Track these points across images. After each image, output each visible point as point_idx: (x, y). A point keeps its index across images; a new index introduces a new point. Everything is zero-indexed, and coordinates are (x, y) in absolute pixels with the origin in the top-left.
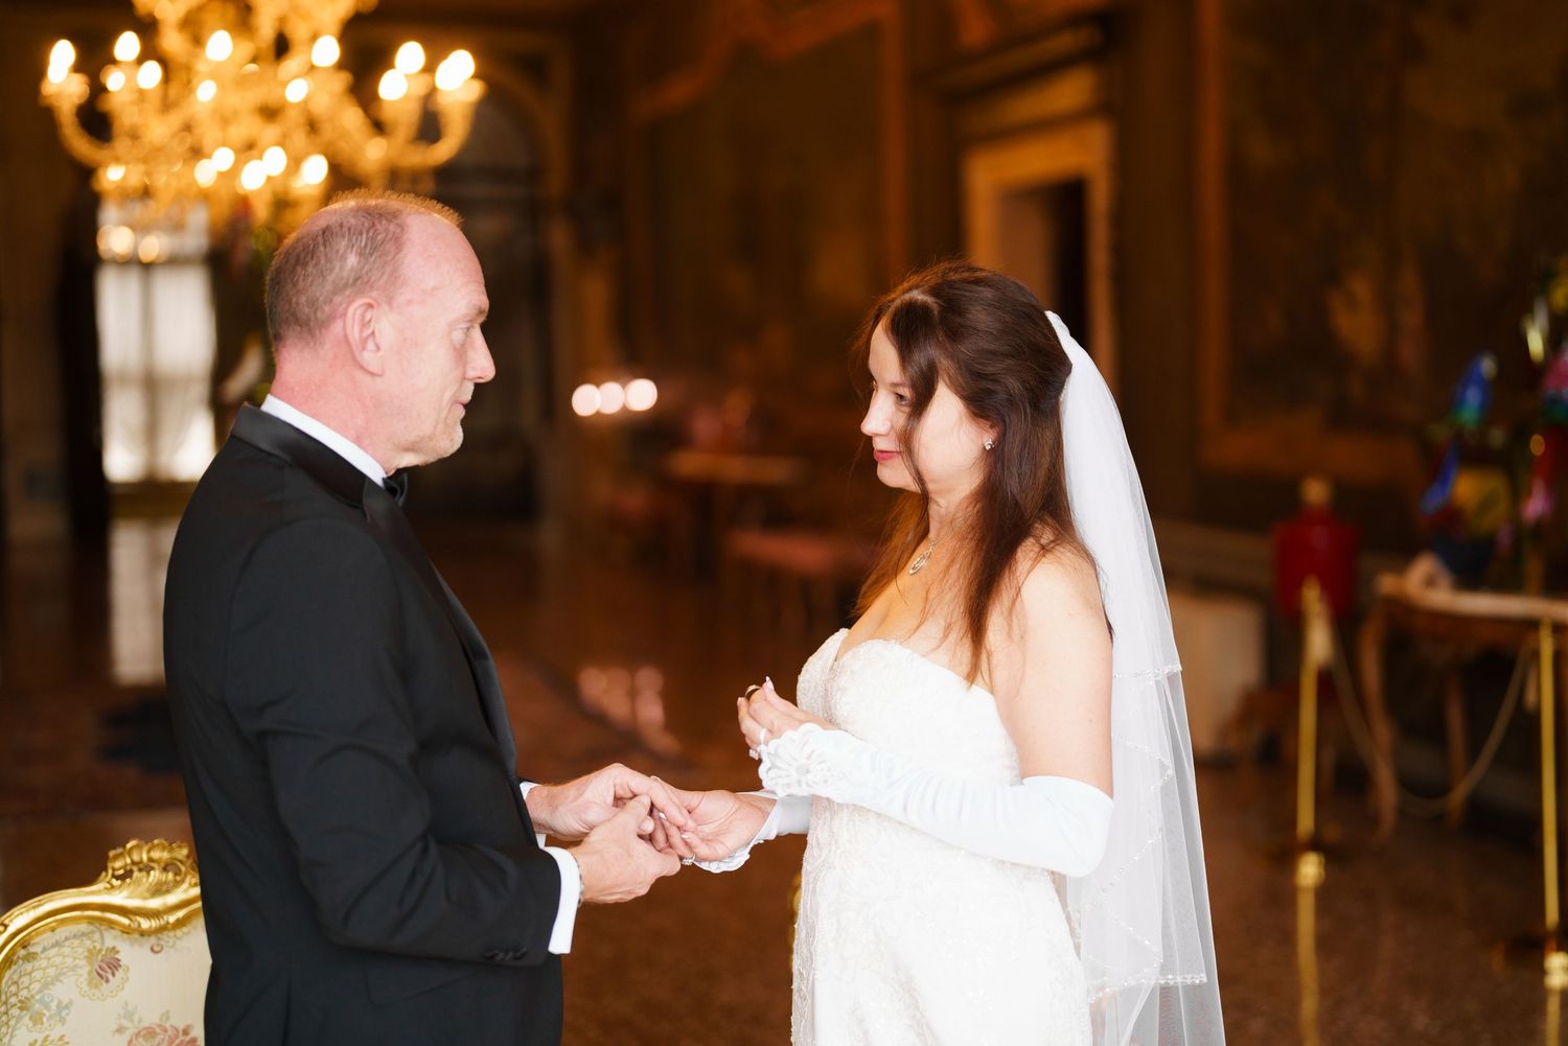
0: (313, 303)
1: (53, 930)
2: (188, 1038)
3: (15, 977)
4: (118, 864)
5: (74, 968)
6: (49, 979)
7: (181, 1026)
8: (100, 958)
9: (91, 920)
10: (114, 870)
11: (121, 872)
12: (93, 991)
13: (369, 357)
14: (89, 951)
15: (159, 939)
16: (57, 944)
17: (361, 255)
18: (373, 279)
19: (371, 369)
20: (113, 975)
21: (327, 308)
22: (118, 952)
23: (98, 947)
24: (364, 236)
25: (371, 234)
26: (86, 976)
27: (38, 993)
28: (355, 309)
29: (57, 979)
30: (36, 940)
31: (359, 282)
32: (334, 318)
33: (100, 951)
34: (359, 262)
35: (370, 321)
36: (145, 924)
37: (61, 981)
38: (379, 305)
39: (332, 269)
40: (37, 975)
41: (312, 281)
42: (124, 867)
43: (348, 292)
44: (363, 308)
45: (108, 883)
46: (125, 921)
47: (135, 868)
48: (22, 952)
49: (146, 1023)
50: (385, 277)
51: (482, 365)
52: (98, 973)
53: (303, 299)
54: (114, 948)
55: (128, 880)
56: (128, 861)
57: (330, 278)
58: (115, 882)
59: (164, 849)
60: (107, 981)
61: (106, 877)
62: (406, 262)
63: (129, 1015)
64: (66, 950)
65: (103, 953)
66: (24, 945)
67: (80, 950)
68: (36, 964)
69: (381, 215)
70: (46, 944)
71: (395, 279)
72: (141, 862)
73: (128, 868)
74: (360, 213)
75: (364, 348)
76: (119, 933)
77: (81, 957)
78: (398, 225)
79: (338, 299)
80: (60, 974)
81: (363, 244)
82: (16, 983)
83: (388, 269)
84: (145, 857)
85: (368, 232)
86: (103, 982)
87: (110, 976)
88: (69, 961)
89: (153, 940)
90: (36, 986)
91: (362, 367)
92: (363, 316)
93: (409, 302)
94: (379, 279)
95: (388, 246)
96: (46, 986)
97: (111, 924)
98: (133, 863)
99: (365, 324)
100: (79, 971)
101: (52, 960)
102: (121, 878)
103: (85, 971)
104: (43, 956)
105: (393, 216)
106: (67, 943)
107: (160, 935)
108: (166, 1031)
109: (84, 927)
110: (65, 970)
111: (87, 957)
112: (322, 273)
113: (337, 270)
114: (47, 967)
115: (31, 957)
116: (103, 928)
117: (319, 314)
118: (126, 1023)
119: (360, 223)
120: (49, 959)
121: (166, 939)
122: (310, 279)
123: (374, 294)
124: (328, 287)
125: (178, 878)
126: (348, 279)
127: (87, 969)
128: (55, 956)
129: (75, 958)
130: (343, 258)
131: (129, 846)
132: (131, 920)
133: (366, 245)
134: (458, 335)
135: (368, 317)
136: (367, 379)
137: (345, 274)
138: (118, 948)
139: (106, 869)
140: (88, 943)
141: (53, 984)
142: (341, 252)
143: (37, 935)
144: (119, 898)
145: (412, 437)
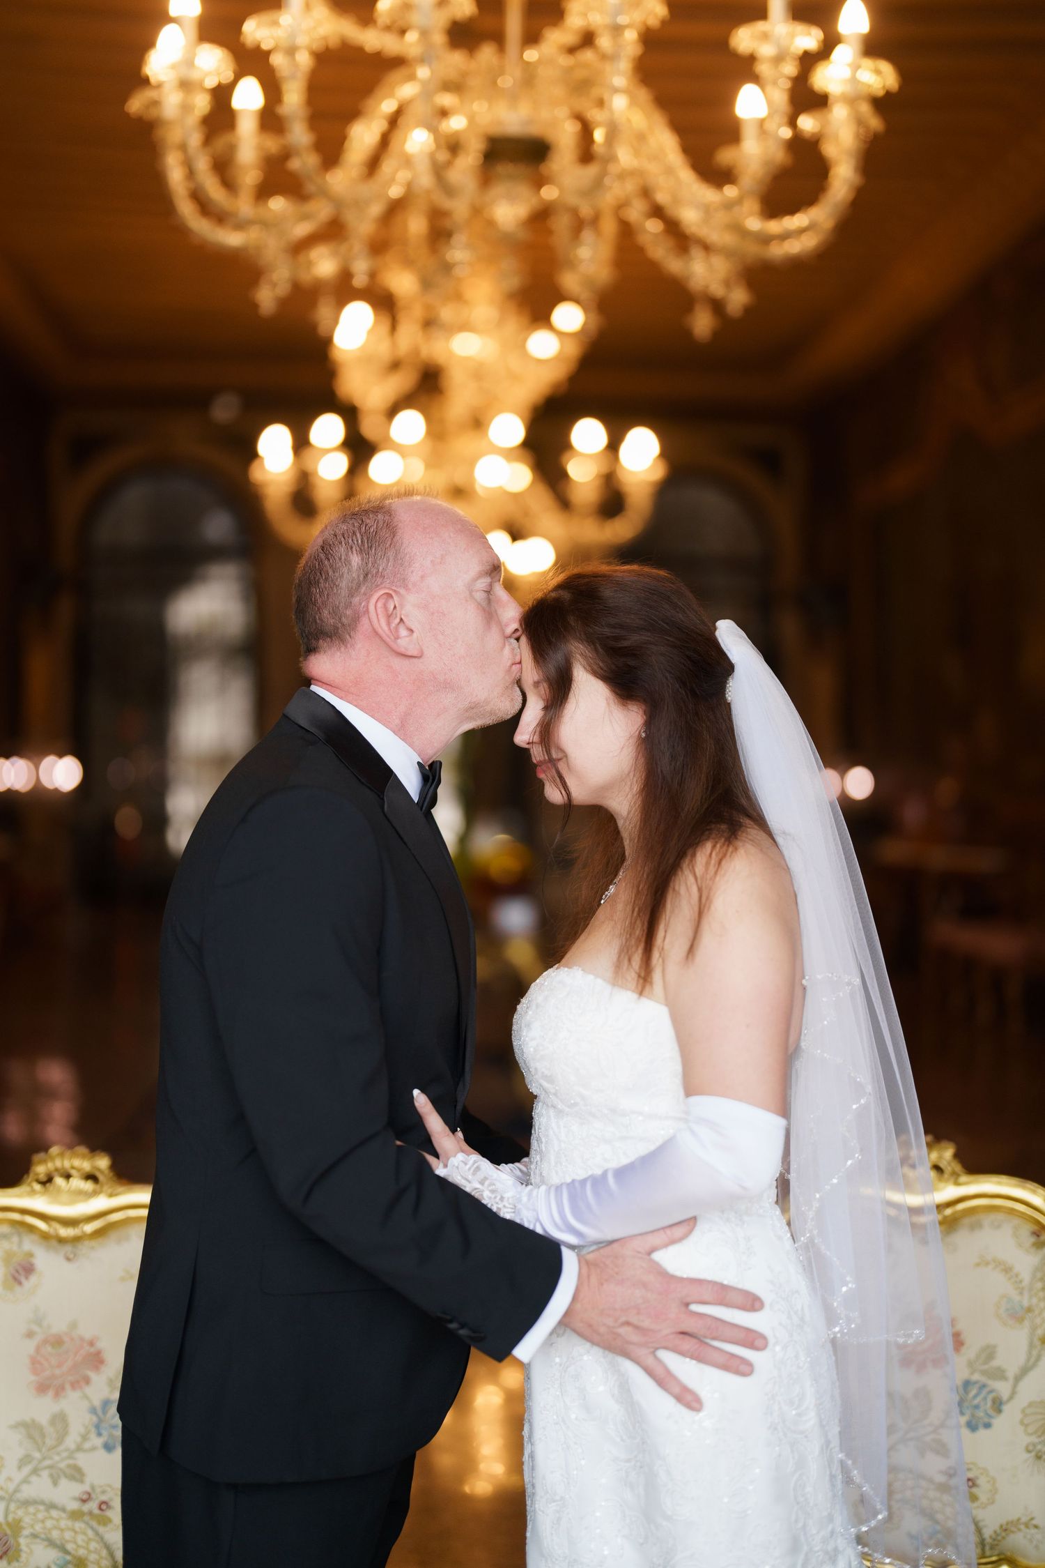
2: (92, 1350)
4: (41, 1170)
7: (88, 1335)
8: (15, 1261)
9: (12, 1223)
10: (37, 1175)
11: (43, 1177)
12: (6, 1293)
13: (404, 643)
14: (7, 1252)
15: (75, 1248)
17: (360, 552)
18: (380, 569)
19: (409, 653)
22: (33, 1258)
23: (15, 1250)
28: (375, 603)
32: (358, 618)
33: (17, 1254)
34: (362, 560)
36: (65, 1232)
42: (46, 1173)
44: (383, 600)
45: (32, 1187)
46: (42, 1227)
47: (56, 1175)
49: (54, 1330)
51: (514, 617)
52: (15, 1279)
54: (30, 1253)
55: (48, 1185)
56: (51, 1167)
58: (37, 1187)
59: (83, 1157)
60: (20, 1283)
61: (29, 1181)
62: (405, 541)
63: (39, 1321)
65: (20, 1256)
72: (63, 1169)
73: (50, 1174)
75: (397, 636)
76: (36, 1239)
81: (360, 542)
84: (66, 1164)
86: (17, 1285)
87: (23, 1279)
89: (68, 1248)
91: (399, 655)
92: (385, 608)
94: (387, 564)
95: (382, 534)
98: (57, 1170)
99: (390, 616)
102: (44, 1183)
107: (76, 1245)
108: (72, 1339)
109: (5, 1229)
111: (3, 1259)
113: (346, 575)
116: (21, 1231)
118: (35, 1328)
121: (81, 1248)
125: (97, 1188)
126: (358, 579)
127: (3, 1270)
130: (347, 562)
131: (52, 1152)
132: (50, 1226)
133: (363, 542)
135: (390, 606)
137: (355, 575)
138: (35, 1254)
139: (30, 1173)
140: (6, 1245)
142: (344, 558)
144: (40, 1205)
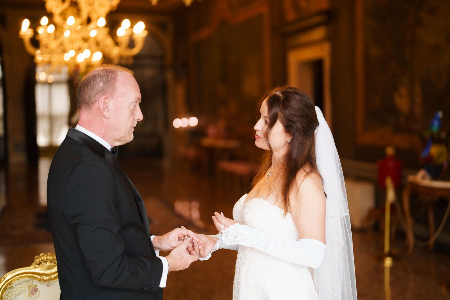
0: (90, 97)
1: (18, 280)
3: (7, 293)
4: (37, 260)
5: (24, 291)
6: (17, 294)
8: (32, 288)
9: (29, 277)
10: (36, 262)
11: (38, 263)
12: (30, 298)
13: (106, 113)
14: (29, 286)
15: (49, 282)
16: (19, 284)
17: (104, 83)
18: (107, 90)
19: (106, 117)
20: (36, 293)
21: (94, 99)
22: (37, 286)
23: (31, 284)
24: (105, 78)
25: (107, 77)
26: (28, 293)
27: (13, 298)
28: (102, 99)
29: (19, 294)
30: (13, 283)
31: (103, 91)
32: (96, 102)
33: (32, 286)
34: (103, 85)
35: (107, 102)
36: (45, 278)
37: (20, 295)
38: (109, 98)
39: (95, 87)
40: (14, 293)
41: (90, 91)
42: (39, 261)
43: (100, 94)
44: (104, 99)
45: (35, 266)
46: (39, 277)
47: (42, 262)
48: (9, 286)
50: (111, 90)
51: (139, 116)
52: (32, 293)
53: (87, 96)
54: (36, 285)
55: (40, 265)
56: (40, 259)
57: (95, 90)
58: (37, 266)
59: (51, 256)
61: (34, 264)
62: (117, 85)
64: (22, 286)
65: (33, 286)
66: (10, 284)
67: (26, 286)
68: (13, 290)
69: (110, 72)
70: (16, 284)
71: (114, 90)
72: (44, 260)
73: (40, 261)
74: (104, 71)
75: (104, 111)
76: (37, 281)
77: (27, 288)
78: (115, 74)
79: (97, 96)
80: (20, 293)
81: (104, 80)
82: (7, 295)
83: (112, 87)
84: (45, 258)
85: (106, 76)
86: (33, 295)
87: (35, 293)
88: (23, 289)
89: (47, 283)
90: (13, 296)
91: (104, 116)
92: (104, 101)
93: (118, 97)
94: (109, 90)
95: (112, 81)
96: (16, 296)
97: (35, 278)
98: (42, 260)
99: (104, 104)
100: (26, 292)
101: (18, 289)
103: (27, 292)
104: (15, 287)
105: (113, 72)
106: (22, 284)
107: (49, 281)
109: (27, 279)
110: (22, 291)
111: (28, 288)
112: (92, 89)
113: (97, 87)
114: (16, 291)
115: (11, 288)
116: (33, 279)
117: (91, 100)
119: (104, 74)
120: (17, 288)
121: (51, 282)
122: (89, 90)
123: (108, 95)
124: (94, 92)
125: (55, 265)
126: (100, 90)
127: (28, 291)
128: (19, 287)
129: (25, 288)
130: (99, 84)
131: (41, 255)
132: (41, 277)
133: (105, 80)
134: (132, 107)
135: (106, 101)
136: (105, 120)
137: (99, 89)
138: (37, 285)
139: (34, 262)
140: (28, 284)
141: (18, 296)
142: (98, 82)
143: (14, 281)
144: (38, 270)
145: (118, 137)
